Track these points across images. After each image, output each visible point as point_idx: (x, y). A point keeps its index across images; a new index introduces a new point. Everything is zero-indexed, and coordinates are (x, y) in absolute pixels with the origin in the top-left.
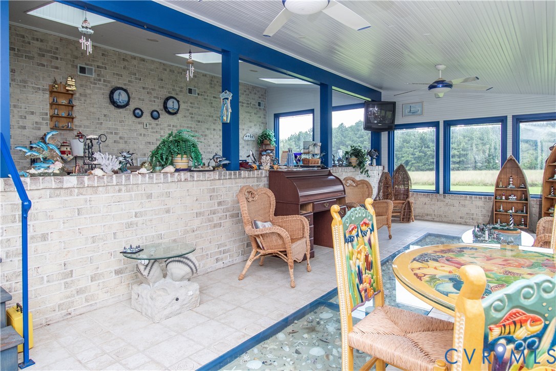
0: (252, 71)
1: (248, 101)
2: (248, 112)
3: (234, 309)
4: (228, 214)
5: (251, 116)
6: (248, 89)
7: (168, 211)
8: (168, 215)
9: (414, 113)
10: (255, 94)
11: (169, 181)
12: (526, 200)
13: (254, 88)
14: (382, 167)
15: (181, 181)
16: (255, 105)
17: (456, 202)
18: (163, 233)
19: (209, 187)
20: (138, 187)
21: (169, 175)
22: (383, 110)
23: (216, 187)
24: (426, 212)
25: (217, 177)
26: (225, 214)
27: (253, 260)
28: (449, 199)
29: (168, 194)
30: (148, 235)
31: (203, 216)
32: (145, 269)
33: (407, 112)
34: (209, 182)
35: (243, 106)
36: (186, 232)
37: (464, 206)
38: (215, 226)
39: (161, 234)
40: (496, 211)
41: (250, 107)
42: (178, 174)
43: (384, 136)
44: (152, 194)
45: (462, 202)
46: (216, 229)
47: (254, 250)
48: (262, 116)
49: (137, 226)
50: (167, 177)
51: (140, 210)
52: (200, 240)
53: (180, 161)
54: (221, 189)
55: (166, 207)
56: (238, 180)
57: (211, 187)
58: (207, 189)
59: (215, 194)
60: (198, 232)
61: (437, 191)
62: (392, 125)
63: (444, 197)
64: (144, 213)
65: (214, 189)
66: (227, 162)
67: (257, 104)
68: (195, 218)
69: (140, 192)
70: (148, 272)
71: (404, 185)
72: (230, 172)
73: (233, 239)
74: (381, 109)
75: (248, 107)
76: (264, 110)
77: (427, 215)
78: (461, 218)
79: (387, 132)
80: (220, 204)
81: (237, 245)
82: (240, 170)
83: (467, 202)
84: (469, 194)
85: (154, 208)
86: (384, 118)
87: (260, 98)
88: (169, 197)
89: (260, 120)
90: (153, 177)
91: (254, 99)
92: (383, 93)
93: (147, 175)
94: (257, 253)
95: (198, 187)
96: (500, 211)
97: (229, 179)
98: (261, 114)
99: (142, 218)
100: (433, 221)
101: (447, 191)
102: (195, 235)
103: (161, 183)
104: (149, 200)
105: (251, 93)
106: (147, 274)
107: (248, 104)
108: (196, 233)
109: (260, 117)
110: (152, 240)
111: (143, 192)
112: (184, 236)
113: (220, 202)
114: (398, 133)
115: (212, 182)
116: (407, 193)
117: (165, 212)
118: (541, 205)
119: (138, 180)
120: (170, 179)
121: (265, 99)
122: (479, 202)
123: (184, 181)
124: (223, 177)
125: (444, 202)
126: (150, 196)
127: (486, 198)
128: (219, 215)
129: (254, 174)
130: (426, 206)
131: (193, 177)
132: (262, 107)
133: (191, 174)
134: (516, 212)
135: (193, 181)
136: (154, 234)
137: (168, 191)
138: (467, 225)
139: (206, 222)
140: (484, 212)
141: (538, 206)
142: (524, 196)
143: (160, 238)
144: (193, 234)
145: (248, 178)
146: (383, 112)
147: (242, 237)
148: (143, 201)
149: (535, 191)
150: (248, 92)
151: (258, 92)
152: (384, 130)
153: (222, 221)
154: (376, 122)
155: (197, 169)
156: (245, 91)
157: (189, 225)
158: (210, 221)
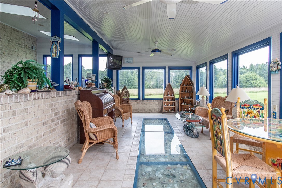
0: (39, 25)
1: (25, 44)
2: (25, 52)
3: (99, 184)
4: (60, 120)
5: (26, 54)
6: (25, 36)
7: (26, 124)
8: (26, 127)
9: (129, 62)
10: (30, 40)
11: (28, 100)
12: (174, 100)
13: (29, 36)
14: (114, 88)
15: (35, 99)
16: (29, 47)
17: (147, 103)
18: (23, 142)
19: (50, 103)
20: (6, 106)
21: (28, 95)
22: (115, 59)
23: (54, 102)
24: (135, 109)
25: (55, 96)
26: (58, 121)
27: (87, 148)
28: (145, 102)
29: (27, 110)
30: (13, 146)
31: (47, 124)
32: (33, 175)
33: (126, 61)
34: (50, 99)
35: (21, 47)
36: (37, 138)
37: (151, 105)
38: (53, 130)
39: (22, 143)
40: (164, 106)
41: (26, 49)
42: (34, 94)
43: (115, 72)
44: (16, 111)
45: (150, 103)
46: (54, 132)
47: (87, 142)
48: (34, 55)
49: (5, 140)
50: (27, 97)
51: (7, 126)
52: (46, 142)
53: (31, 84)
54: (56, 104)
55: (25, 121)
56: (65, 97)
57: (52, 103)
58: (50, 104)
59: (53, 107)
60: (44, 137)
61: (139, 98)
62: (120, 67)
63: (143, 101)
64: (10, 128)
65: (53, 104)
66: (57, 85)
67: (31, 47)
68: (43, 127)
69: (8, 111)
70: (36, 177)
71: (126, 96)
72: (61, 91)
73: (62, 137)
74: (114, 59)
75: (25, 48)
76: (35, 51)
77: (136, 110)
78: (150, 110)
79: (116, 71)
80: (56, 114)
81: (64, 141)
82: (64, 90)
83: (152, 103)
84: (152, 100)
85: (17, 123)
86: (115, 63)
87: (33, 43)
88: (27, 112)
89: (33, 57)
90: (18, 97)
91: (29, 44)
92: (114, 51)
93: (14, 96)
94: (90, 143)
95: (44, 103)
96: (165, 106)
97: (61, 96)
98: (33, 53)
99: (8, 133)
100: (138, 113)
101: (143, 98)
102: (43, 139)
103: (23, 102)
104: (14, 116)
105: (27, 39)
106: (35, 179)
107: (24, 46)
108: (43, 138)
109: (33, 56)
110: (15, 150)
111: (10, 110)
112: (36, 141)
113: (56, 113)
114: (121, 71)
115: (52, 99)
116: (127, 101)
117: (24, 125)
118: (179, 102)
119: (7, 100)
120: (29, 98)
121: (36, 45)
122: (157, 103)
123: (37, 99)
124: (58, 96)
125: (143, 103)
126: (14, 113)
127: (159, 101)
128: (55, 122)
129: (72, 93)
130: (135, 106)
131: (43, 96)
132: (34, 49)
133: (42, 94)
134: (170, 106)
135: (43, 99)
136: (17, 145)
137: (27, 107)
138: (152, 113)
139: (48, 129)
140: (159, 107)
141: (178, 103)
142: (174, 99)
143: (21, 147)
144: (41, 139)
145: (70, 95)
146: (115, 61)
147: (66, 135)
148: (9, 118)
149: (177, 97)
150: (24, 38)
151: (32, 39)
152: (115, 69)
153: (57, 126)
154: (111, 65)
155: (41, 90)
156: (23, 37)
157: (39, 133)
158: (51, 127)
